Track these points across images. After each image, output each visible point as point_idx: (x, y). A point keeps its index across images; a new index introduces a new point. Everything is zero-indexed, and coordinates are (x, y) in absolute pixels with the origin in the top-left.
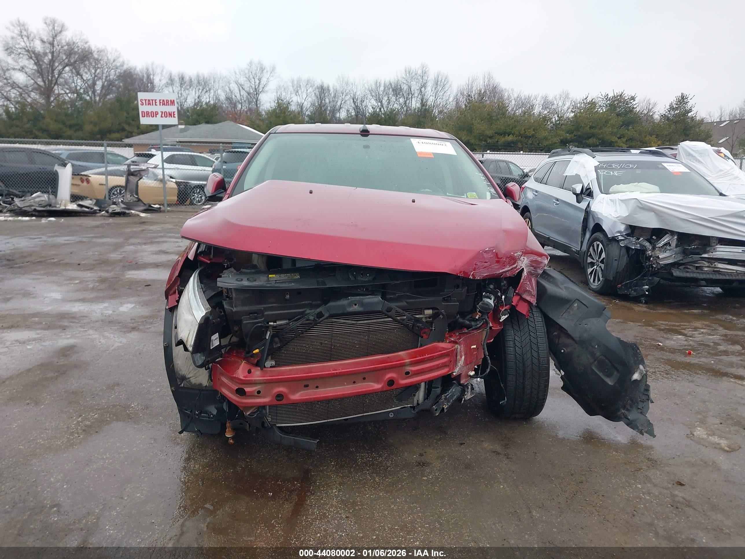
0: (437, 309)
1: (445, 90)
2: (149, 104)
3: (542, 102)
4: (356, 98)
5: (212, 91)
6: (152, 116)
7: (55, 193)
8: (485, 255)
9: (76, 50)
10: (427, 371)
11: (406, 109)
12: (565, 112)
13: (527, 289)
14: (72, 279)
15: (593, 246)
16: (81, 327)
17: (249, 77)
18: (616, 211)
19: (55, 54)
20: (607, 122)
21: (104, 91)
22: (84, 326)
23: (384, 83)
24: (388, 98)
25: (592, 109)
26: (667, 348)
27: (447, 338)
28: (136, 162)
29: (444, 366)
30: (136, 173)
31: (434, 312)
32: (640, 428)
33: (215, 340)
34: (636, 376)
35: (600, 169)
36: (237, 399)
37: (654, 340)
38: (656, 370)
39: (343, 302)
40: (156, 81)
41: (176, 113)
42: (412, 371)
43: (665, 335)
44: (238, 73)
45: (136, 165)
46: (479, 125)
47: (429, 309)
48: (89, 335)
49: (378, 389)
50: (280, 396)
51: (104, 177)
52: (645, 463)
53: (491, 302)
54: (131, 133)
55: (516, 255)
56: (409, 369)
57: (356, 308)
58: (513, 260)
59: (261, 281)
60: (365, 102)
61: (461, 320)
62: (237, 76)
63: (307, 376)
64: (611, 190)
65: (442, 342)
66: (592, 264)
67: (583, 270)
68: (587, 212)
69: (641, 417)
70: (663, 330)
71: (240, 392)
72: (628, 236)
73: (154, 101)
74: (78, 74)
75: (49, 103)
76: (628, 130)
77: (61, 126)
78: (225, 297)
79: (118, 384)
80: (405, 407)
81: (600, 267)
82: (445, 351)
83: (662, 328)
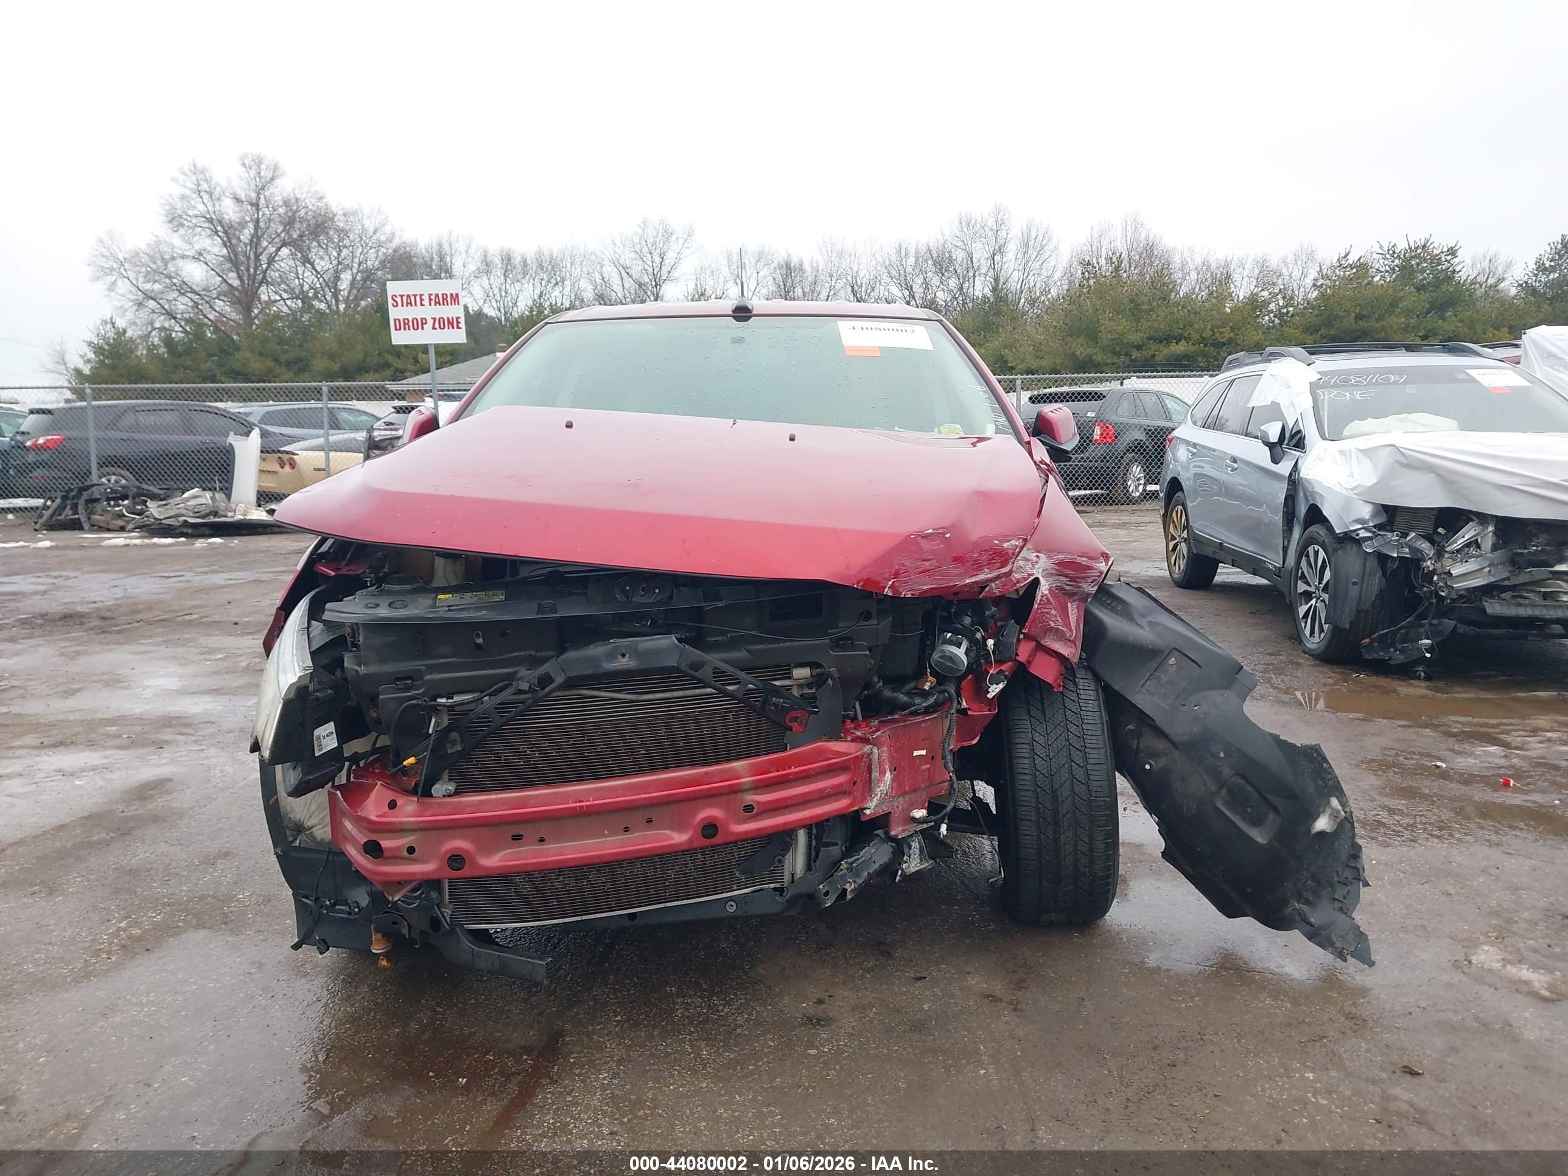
0: (819, 666)
1: (1045, 257)
2: (409, 304)
3: (1257, 272)
4: (859, 283)
5: (567, 283)
6: (416, 327)
7: (227, 490)
8: (925, 545)
9: (302, 213)
10: (797, 805)
11: (963, 300)
12: (1307, 290)
13: (1052, 624)
14: (212, 651)
15: (1308, 556)
16: (195, 742)
17: (641, 251)
18: (1351, 475)
19: (262, 225)
20: (1394, 303)
21: (355, 291)
22: (202, 741)
23: (916, 249)
24: (925, 279)
25: (1359, 278)
26: (1456, 773)
27: (847, 732)
28: (393, 424)
29: (837, 793)
30: (384, 444)
31: (814, 674)
32: (1338, 944)
33: (326, 737)
34: (1322, 824)
35: (1322, 387)
36: (369, 865)
37: (1428, 755)
38: (1418, 820)
39: (597, 650)
40: (457, 267)
41: (462, 320)
42: (758, 803)
43: (1456, 746)
44: (619, 244)
45: (391, 430)
46: (1111, 323)
47: (802, 665)
48: (206, 758)
49: (681, 844)
50: (456, 860)
51: (322, 453)
52: (1336, 1025)
53: (960, 652)
54: (402, 372)
55: (1005, 545)
56: (752, 798)
57: (625, 663)
58: (1002, 557)
59: (417, 608)
60: (876, 291)
61: (888, 693)
62: (617, 250)
63: (513, 814)
64: (1345, 432)
65: (836, 740)
66: (1308, 596)
67: (1290, 610)
68: (1294, 482)
69: (1341, 918)
70: (1454, 735)
71: (373, 849)
72: (1379, 530)
73: (418, 298)
74: (306, 260)
75: (249, 319)
76: (1444, 320)
77: (270, 363)
78: (349, 644)
79: (226, 855)
80: (762, 889)
81: (1323, 601)
82: (839, 760)
83: (1456, 730)
